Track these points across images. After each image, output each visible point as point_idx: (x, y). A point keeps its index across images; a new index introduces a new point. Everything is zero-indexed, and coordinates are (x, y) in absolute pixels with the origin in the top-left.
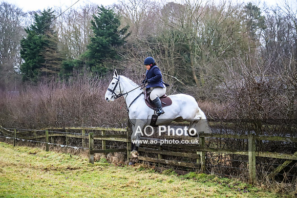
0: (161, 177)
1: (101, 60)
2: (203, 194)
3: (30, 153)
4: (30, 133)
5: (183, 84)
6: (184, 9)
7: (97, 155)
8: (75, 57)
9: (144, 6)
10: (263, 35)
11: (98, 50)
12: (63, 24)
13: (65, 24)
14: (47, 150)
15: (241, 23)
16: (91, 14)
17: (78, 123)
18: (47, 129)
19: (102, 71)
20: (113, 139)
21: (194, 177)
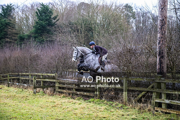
0: (74, 101)
1: (41, 34)
2: (98, 110)
6: (90, 7)
7: (38, 89)
8: (26, 33)
9: (67, 4)
10: (134, 22)
11: (40, 29)
12: (19, 13)
13: (20, 13)
14: (9, 86)
15: (122, 15)
16: (35, 7)
17: (27, 71)
18: (8, 74)
19: (42, 41)
20: (48, 80)
21: (93, 101)
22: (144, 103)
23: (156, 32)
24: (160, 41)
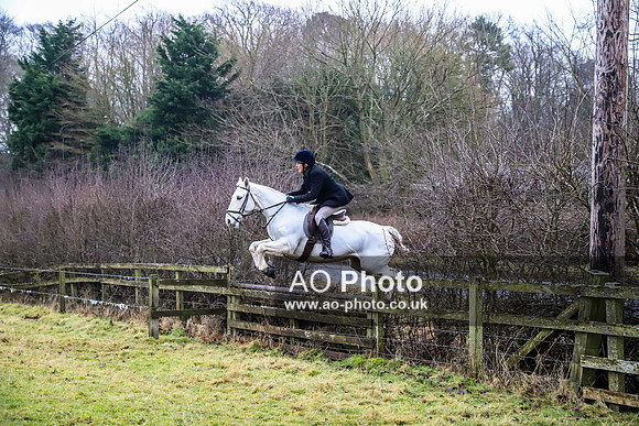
0: (294, 363)
1: (176, 128)
2: (378, 397)
3: (27, 317)
4: (28, 277)
5: (345, 179)
6: (349, 28)
7: (165, 321)
8: (123, 121)
9: (267, 19)
10: (508, 83)
11: (172, 107)
12: (99, 51)
13: (103, 53)
14: (63, 311)
15: (463, 58)
16: (157, 32)
17: (127, 255)
18: (63, 267)
19: (179, 150)
20: (199, 289)
21: (361, 365)
22: (543, 373)
23: (587, 116)
24: (601, 149)
